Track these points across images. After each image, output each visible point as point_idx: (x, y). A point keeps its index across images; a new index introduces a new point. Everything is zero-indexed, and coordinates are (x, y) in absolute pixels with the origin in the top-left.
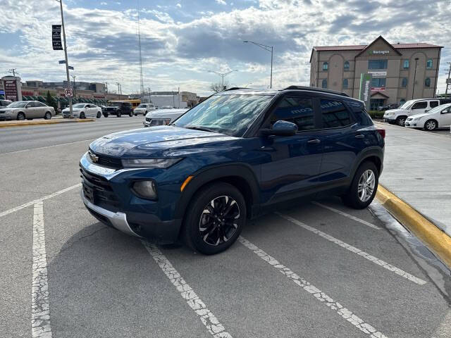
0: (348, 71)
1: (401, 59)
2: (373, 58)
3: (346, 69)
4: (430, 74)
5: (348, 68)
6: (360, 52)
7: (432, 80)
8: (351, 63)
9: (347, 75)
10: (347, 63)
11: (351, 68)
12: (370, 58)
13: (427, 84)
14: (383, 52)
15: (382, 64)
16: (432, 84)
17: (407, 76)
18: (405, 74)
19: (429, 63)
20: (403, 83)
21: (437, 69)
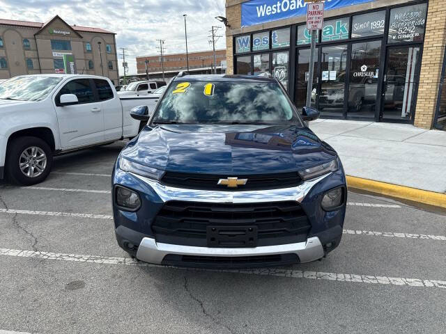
0: (29, 50)
1: (83, 42)
2: (55, 38)
3: (27, 48)
4: (111, 57)
5: (29, 46)
6: (39, 30)
7: (114, 63)
8: (31, 42)
9: (30, 54)
10: (26, 40)
11: (32, 47)
12: (51, 37)
13: (111, 67)
14: (64, 33)
15: (65, 46)
16: (114, 68)
17: (91, 58)
18: (89, 56)
19: (108, 48)
20: (89, 64)
21: (116, 54)
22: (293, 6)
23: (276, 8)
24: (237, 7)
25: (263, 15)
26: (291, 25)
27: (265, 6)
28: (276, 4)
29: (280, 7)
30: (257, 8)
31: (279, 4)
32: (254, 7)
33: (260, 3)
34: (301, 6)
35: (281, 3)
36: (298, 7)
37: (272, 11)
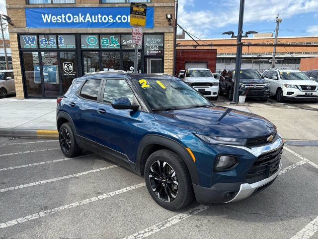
22: (76, 20)
23: (61, 18)
24: (20, 10)
25: (49, 21)
26: (76, 33)
27: (50, 15)
28: (61, 15)
29: (65, 19)
30: (42, 15)
31: (63, 16)
32: (39, 14)
33: (45, 12)
34: (83, 21)
35: (65, 15)
36: (80, 21)
37: (57, 20)
